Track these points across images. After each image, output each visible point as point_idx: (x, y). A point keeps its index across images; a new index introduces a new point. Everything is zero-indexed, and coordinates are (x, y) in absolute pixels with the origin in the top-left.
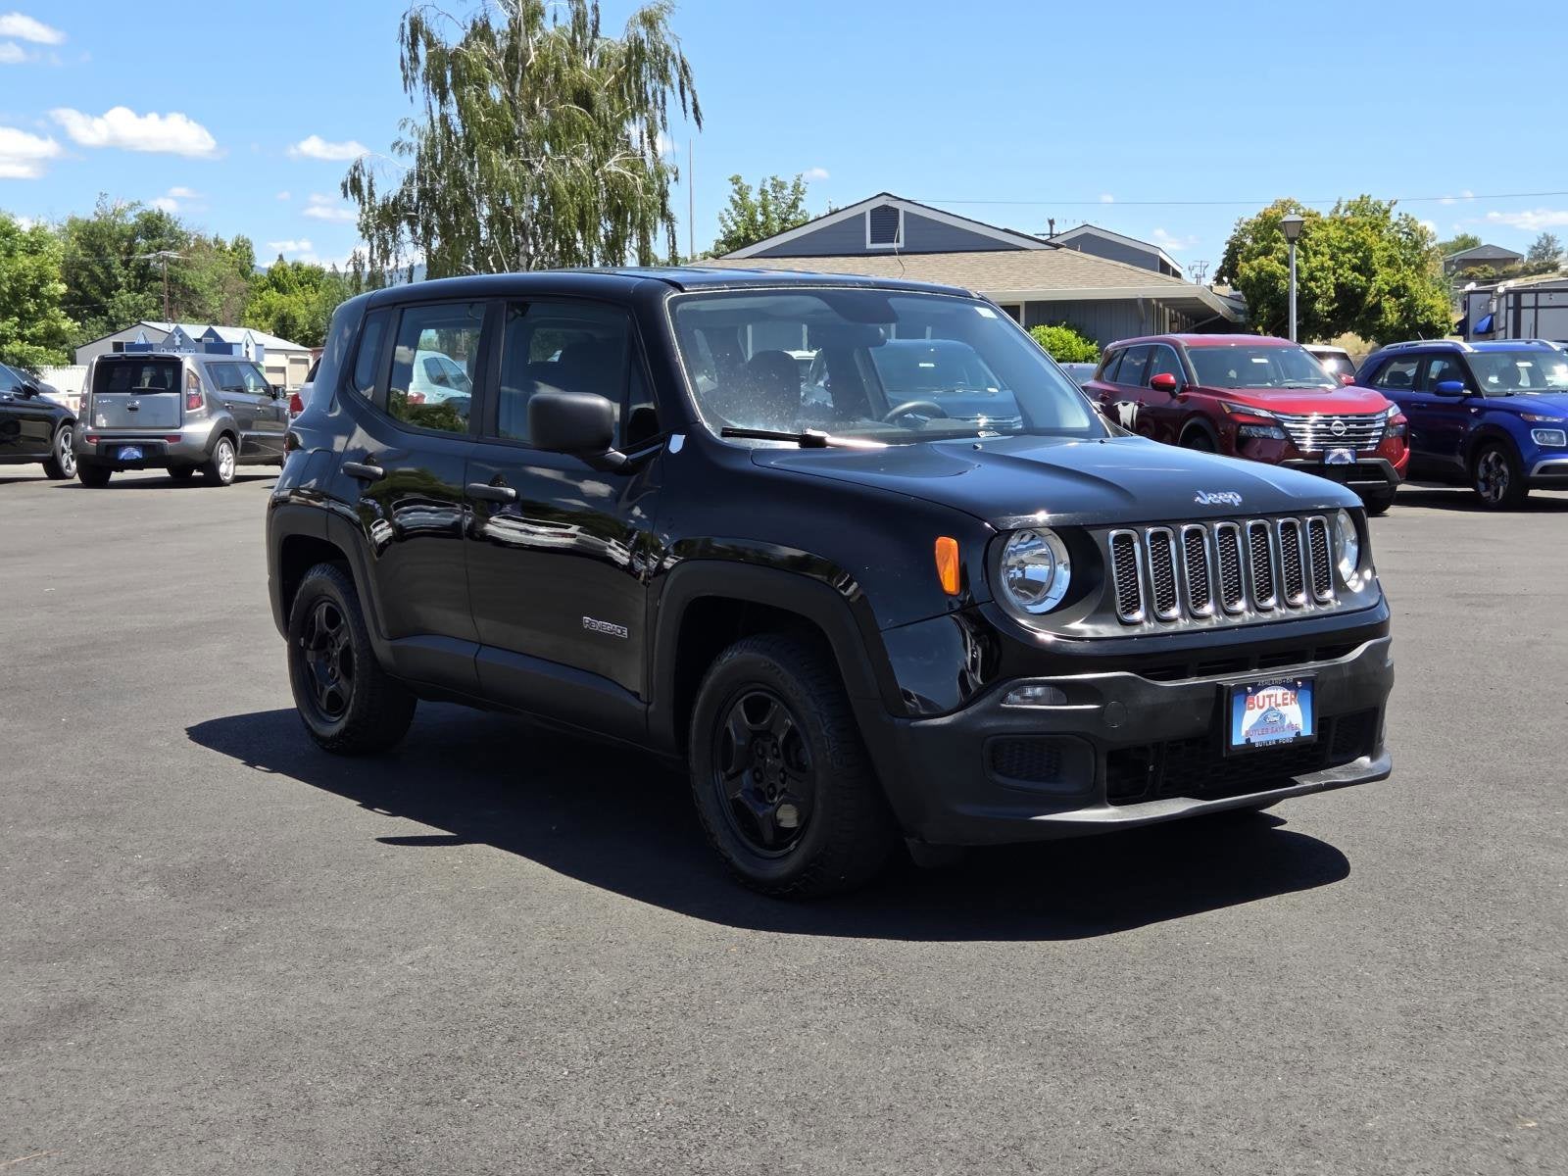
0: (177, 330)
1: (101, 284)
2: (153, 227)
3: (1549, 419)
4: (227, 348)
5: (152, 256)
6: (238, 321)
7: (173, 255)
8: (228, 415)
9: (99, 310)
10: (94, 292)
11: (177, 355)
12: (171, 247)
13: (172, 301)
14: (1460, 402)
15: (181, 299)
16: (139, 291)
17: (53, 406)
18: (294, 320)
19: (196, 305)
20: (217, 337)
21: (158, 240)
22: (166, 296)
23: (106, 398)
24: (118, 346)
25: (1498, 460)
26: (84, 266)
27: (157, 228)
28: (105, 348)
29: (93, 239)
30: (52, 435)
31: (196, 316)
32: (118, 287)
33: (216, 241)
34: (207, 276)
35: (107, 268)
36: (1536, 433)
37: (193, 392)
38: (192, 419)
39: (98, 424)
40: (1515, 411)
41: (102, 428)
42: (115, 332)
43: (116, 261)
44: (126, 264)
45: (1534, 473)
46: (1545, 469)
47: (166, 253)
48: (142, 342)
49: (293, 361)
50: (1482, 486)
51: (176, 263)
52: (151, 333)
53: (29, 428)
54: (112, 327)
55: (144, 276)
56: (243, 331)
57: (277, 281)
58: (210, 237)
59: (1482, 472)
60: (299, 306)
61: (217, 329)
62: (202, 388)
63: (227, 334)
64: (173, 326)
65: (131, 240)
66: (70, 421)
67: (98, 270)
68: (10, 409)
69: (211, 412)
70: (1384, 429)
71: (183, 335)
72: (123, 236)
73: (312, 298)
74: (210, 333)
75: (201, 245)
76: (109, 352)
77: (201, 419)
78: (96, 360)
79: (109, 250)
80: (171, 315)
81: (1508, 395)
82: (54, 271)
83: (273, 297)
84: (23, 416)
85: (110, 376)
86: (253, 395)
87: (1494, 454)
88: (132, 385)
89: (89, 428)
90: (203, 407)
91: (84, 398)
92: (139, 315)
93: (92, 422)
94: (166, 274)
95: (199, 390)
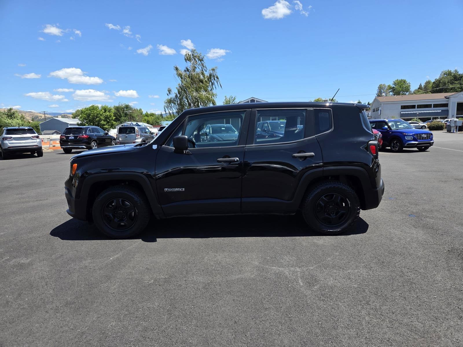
0: (132, 123)
1: (119, 116)
2: (127, 107)
3: (409, 134)
4: (140, 126)
5: (127, 111)
6: (141, 121)
7: (130, 111)
8: (144, 138)
9: (119, 120)
10: (118, 118)
11: (134, 127)
12: (130, 110)
13: (130, 118)
14: (387, 131)
15: (132, 118)
16: (125, 117)
17: (111, 136)
18: (149, 121)
19: (134, 119)
20: (138, 124)
21: (128, 109)
22: (129, 118)
23: (121, 135)
24: (122, 126)
25: (396, 142)
26: (116, 113)
27: (128, 107)
28: (120, 126)
29: (117, 109)
30: (111, 142)
31: (134, 121)
32: (122, 116)
33: (137, 109)
34: (136, 115)
35: (120, 113)
36: (406, 137)
37: (137, 133)
38: (137, 139)
39: (120, 140)
40: (401, 133)
41: (120, 141)
42: (122, 124)
43: (121, 112)
44: (123, 113)
45: (406, 145)
46: (408, 144)
47: (129, 111)
48: (126, 125)
49: (150, 128)
50: (392, 147)
51: (131, 112)
52: (128, 124)
53: (107, 141)
54: (121, 123)
55: (126, 115)
56: (142, 123)
57: (147, 115)
58: (136, 109)
59: (392, 145)
60: (150, 119)
61: (138, 123)
62: (139, 132)
63: (140, 123)
64: (131, 122)
65: (124, 109)
66: (115, 139)
67: (119, 114)
68: (103, 137)
69: (141, 137)
70: (379, 137)
71: (133, 124)
72: (122, 108)
73: (152, 118)
74: (137, 123)
75: (135, 110)
76: (121, 126)
77: (139, 139)
78: (119, 128)
79: (120, 111)
80: (130, 120)
81: (397, 130)
82: (113, 115)
83: (146, 118)
84: (106, 138)
85: (122, 131)
86: (148, 134)
87: (396, 141)
88: (126, 133)
89: (118, 141)
90: (139, 136)
91: (117, 135)
92: (125, 121)
93: (119, 140)
94: (129, 114)
95: (138, 133)
